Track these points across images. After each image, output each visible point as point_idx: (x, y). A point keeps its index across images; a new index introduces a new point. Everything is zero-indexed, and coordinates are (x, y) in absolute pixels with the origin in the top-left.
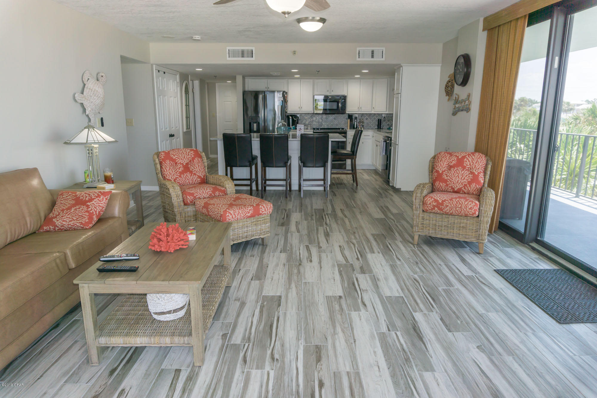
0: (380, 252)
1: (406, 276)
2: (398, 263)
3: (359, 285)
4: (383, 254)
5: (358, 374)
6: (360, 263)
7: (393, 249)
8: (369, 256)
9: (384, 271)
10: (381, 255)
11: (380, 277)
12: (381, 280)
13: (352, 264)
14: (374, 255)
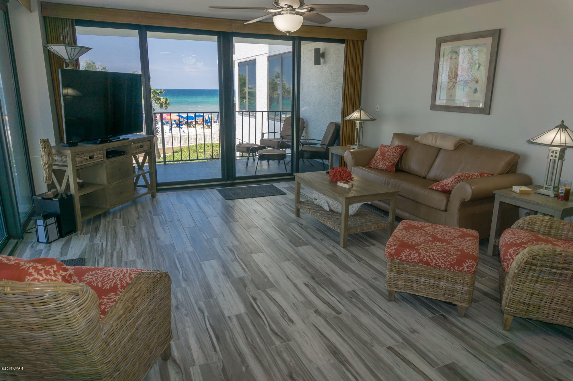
0: (227, 319)
1: (195, 284)
2: (202, 304)
3: (241, 265)
4: (224, 316)
5: (226, 223)
6: (249, 293)
7: (209, 334)
8: (241, 309)
9: (219, 286)
10: (227, 314)
11: (222, 276)
12: (221, 273)
13: (258, 289)
14: (235, 312)
